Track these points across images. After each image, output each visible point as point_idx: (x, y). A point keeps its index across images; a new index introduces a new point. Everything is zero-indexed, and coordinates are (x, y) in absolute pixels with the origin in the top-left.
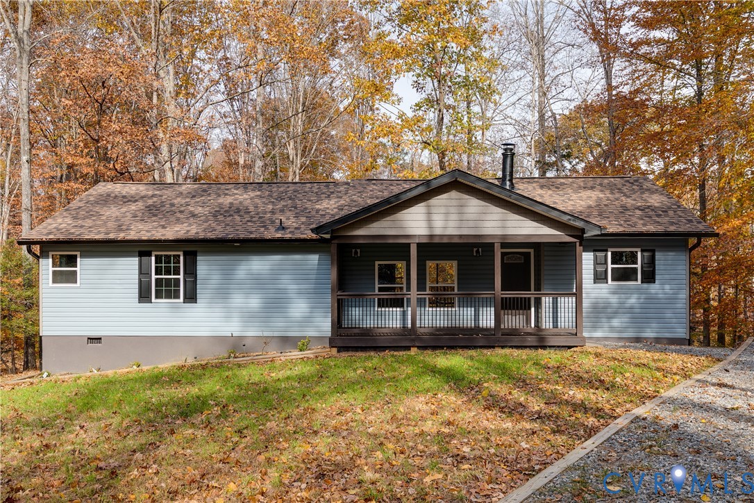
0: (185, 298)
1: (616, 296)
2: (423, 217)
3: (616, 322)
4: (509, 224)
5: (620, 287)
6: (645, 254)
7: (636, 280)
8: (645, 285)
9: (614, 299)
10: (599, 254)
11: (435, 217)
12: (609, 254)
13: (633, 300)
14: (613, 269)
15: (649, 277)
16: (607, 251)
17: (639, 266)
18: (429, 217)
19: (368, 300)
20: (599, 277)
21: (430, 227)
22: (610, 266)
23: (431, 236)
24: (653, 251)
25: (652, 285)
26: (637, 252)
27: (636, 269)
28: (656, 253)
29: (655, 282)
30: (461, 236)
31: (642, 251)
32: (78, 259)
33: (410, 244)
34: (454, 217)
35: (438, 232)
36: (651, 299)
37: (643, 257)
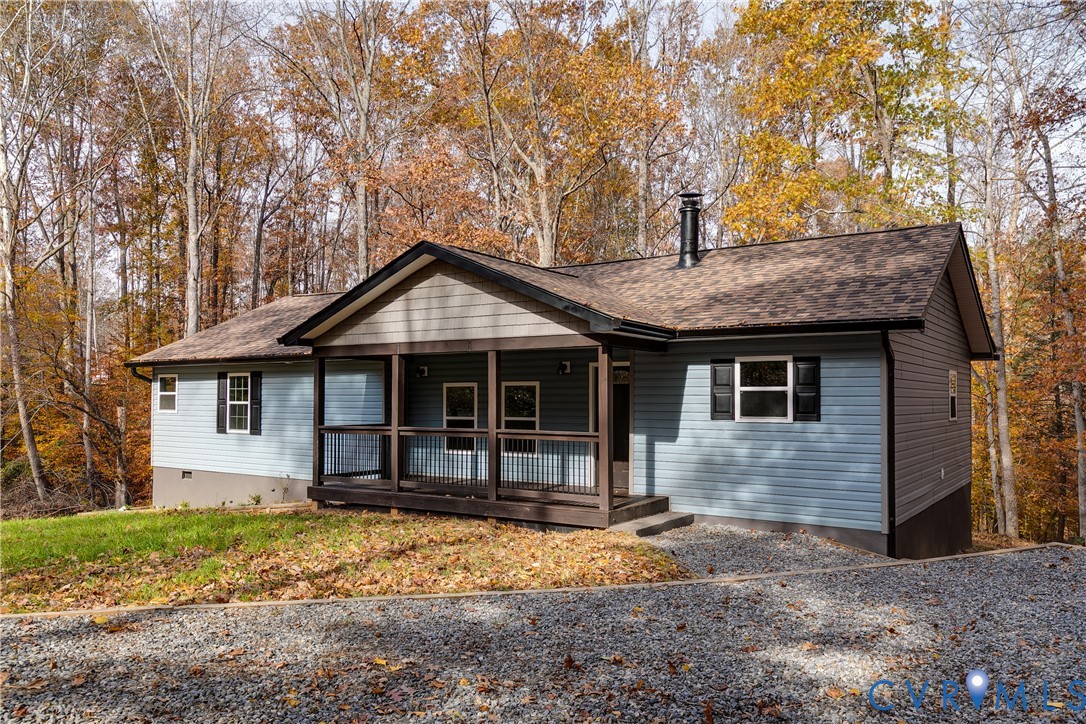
0: (251, 429)
1: (748, 444)
2: (400, 316)
3: (745, 494)
4: (503, 320)
5: (753, 428)
6: (801, 366)
7: (785, 415)
8: (799, 425)
9: (742, 451)
10: (720, 368)
11: (416, 315)
12: (737, 367)
13: (775, 454)
14: (744, 394)
15: (809, 409)
16: (732, 361)
17: (789, 388)
18: (408, 316)
19: (433, 438)
20: (720, 409)
21: (410, 331)
22: (739, 389)
23: (411, 344)
24: (816, 361)
25: (815, 427)
26: (786, 362)
27: (784, 394)
28: (823, 365)
29: (819, 420)
30: (446, 343)
31: (795, 360)
32: (177, 382)
33: (391, 356)
34: (435, 313)
35: (418, 337)
36: (807, 451)
37: (796, 371)
